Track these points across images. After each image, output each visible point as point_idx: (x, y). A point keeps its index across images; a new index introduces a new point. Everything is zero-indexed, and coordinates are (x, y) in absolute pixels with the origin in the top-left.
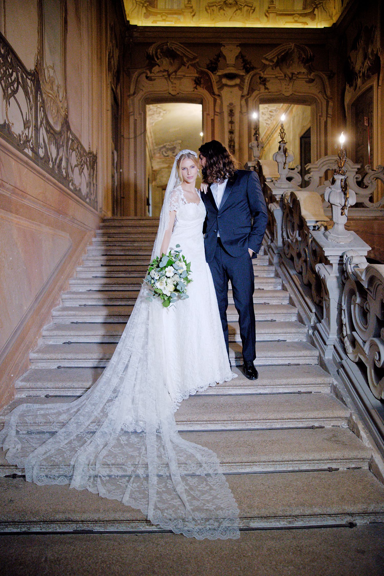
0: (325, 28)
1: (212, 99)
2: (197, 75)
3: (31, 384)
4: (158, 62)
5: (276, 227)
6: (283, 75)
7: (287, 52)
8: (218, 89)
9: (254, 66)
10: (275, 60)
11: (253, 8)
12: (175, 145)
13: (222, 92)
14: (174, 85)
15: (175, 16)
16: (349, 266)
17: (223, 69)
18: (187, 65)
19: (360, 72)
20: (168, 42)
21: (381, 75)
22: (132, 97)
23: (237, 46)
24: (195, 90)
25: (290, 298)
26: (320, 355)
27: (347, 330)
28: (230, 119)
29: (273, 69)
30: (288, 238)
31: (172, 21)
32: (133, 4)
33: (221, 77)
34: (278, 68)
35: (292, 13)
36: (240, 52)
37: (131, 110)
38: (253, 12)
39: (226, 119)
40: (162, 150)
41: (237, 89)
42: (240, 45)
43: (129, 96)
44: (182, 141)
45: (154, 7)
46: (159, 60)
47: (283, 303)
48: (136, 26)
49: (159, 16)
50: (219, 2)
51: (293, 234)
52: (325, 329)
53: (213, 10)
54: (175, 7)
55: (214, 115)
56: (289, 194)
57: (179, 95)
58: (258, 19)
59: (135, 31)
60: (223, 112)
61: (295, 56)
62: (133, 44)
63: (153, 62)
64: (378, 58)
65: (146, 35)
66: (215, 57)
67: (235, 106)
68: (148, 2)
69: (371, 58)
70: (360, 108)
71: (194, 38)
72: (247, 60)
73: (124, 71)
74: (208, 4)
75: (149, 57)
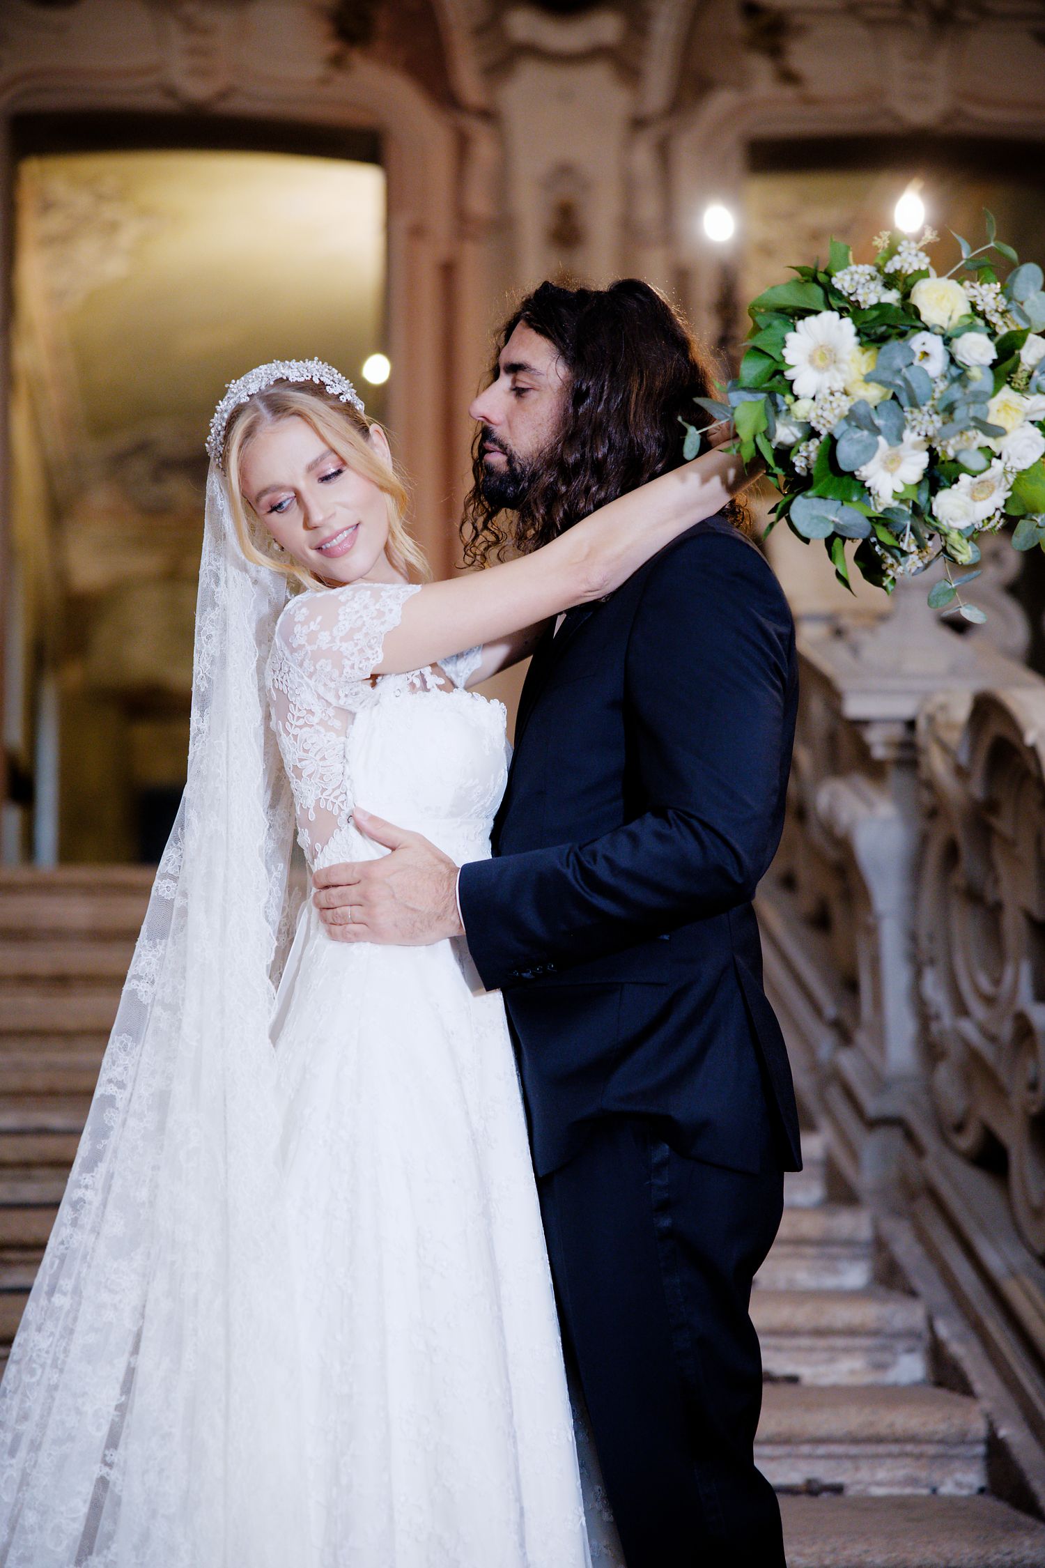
1: (446, 134)
5: (872, 932)
8: (484, 72)
13: (505, 93)
24: (338, 75)
25: (996, 1451)
30: (961, 1009)
33: (501, 2)
41: (597, 79)
47: (947, 1489)
51: (997, 982)
55: (459, 234)
56: (961, 711)
60: (513, 220)
67: (587, 184)
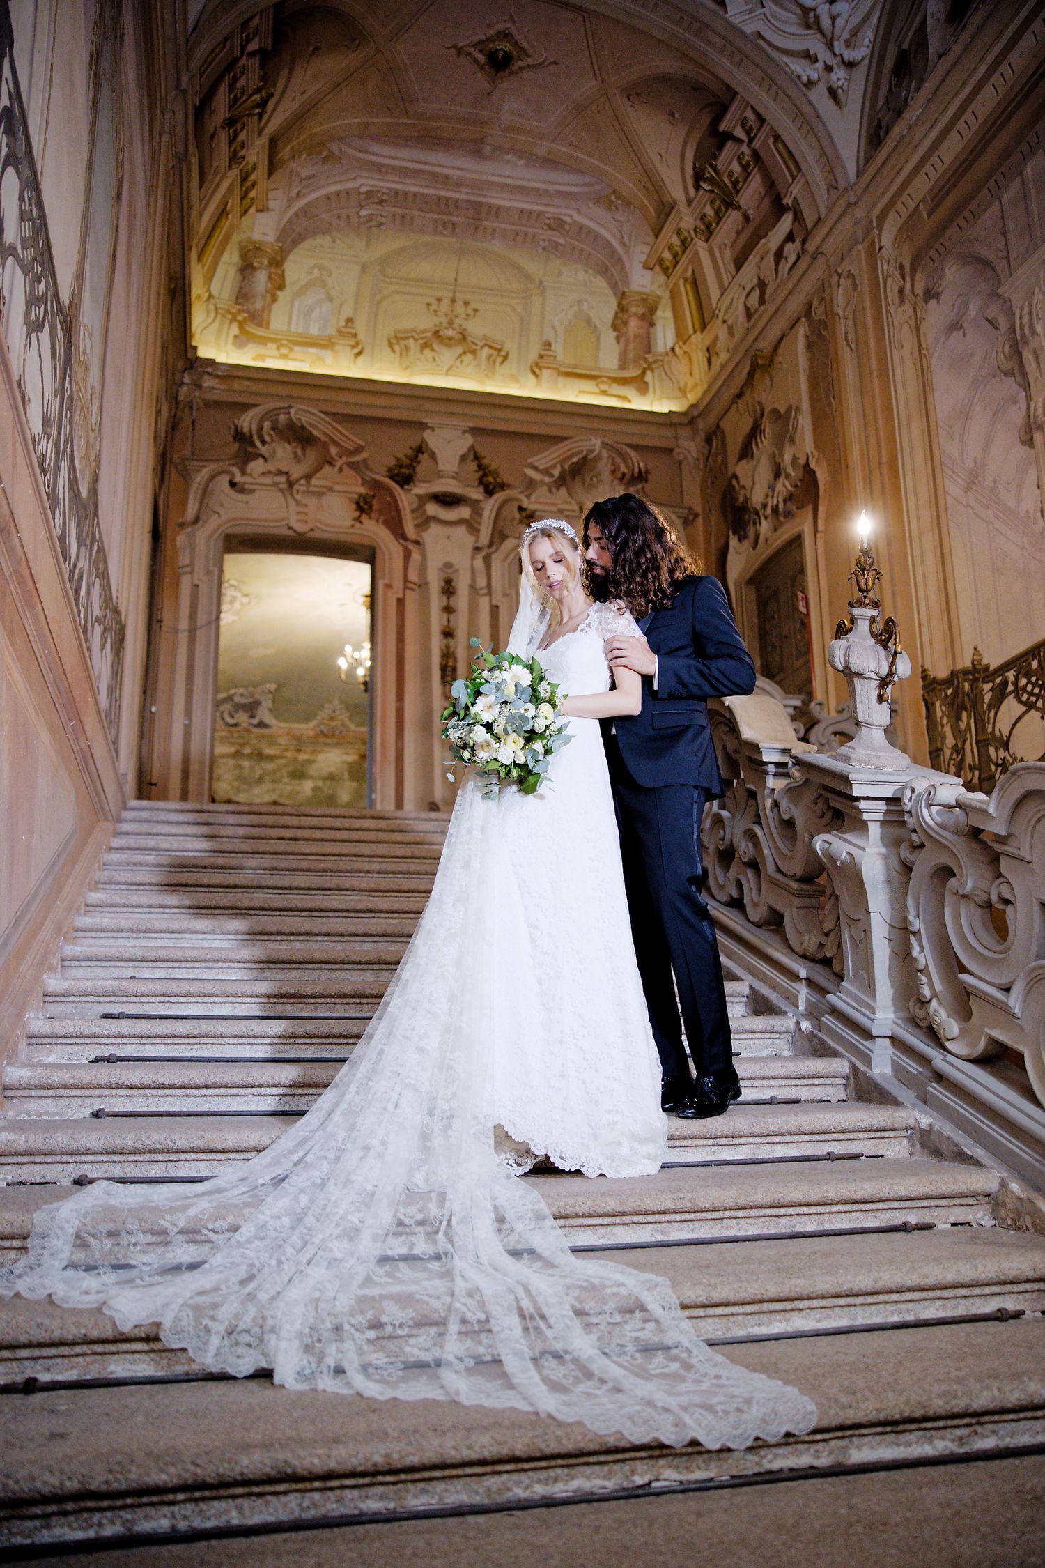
0: (670, 412)
1: (401, 550)
2: (363, 490)
3: (32, 1137)
4: (263, 450)
6: (576, 507)
7: (585, 458)
8: (416, 526)
9: (506, 480)
10: (556, 472)
11: (503, 353)
12: (257, 697)
13: (425, 535)
14: (301, 509)
15: (313, 350)
16: (925, 812)
17: (429, 482)
18: (339, 464)
19: (765, 506)
20: (290, 407)
21: (821, 508)
22: (189, 530)
23: (464, 432)
24: (357, 524)
26: (854, 1068)
27: (933, 983)
28: (445, 603)
29: (550, 491)
31: (302, 361)
32: (208, 312)
33: (423, 499)
34: (563, 490)
35: (594, 373)
36: (472, 447)
37: (184, 559)
38: (502, 363)
39: (436, 601)
40: (221, 709)
41: (462, 530)
42: (474, 431)
43: (182, 525)
44: (280, 686)
45: (260, 325)
46: (267, 447)
48: (212, 362)
49: (272, 346)
50: (422, 332)
52: (858, 1000)
53: (407, 348)
54: (314, 330)
55: (405, 588)
57: (311, 534)
58: (515, 379)
59: (209, 374)
60: (427, 584)
61: (604, 467)
62: (201, 404)
63: (250, 449)
64: (809, 473)
65: (236, 385)
66: (409, 452)
67: (457, 571)
68: (247, 311)
69: (793, 474)
70: (768, 587)
71: (356, 404)
72: (488, 467)
73: (172, 463)
74: (396, 332)
75: (240, 437)
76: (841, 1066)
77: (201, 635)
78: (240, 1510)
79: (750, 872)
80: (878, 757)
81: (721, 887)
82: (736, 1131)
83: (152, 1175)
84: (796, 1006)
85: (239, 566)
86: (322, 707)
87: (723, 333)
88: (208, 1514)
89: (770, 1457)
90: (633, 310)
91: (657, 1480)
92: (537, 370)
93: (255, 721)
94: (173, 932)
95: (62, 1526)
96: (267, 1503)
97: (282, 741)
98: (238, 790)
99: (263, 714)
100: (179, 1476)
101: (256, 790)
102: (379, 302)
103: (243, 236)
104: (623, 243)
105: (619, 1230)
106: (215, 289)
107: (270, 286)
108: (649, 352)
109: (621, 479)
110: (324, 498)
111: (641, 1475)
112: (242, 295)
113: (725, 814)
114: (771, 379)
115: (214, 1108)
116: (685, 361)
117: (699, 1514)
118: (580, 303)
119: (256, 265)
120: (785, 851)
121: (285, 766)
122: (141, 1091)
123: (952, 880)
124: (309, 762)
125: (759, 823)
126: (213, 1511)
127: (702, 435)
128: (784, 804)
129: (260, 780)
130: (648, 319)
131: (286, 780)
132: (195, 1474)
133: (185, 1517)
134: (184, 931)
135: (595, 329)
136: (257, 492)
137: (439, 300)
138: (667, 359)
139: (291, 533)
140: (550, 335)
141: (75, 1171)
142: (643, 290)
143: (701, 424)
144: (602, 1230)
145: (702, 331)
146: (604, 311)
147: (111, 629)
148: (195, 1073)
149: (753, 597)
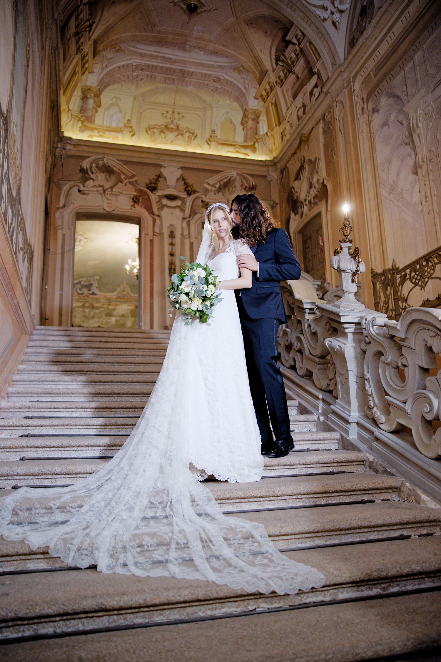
0: (266, 160)
1: (152, 219)
2: (135, 193)
4: (92, 176)
6: (226, 201)
7: (230, 180)
8: (158, 209)
9: (197, 189)
10: (217, 186)
11: (195, 135)
12: (91, 282)
14: (110, 202)
15: (114, 133)
16: (371, 328)
17: (163, 190)
19: (305, 200)
20: (104, 158)
21: (329, 201)
22: (61, 210)
23: (178, 169)
24: (133, 208)
26: (342, 436)
27: (374, 400)
28: (170, 242)
29: (215, 194)
31: (109, 138)
32: (68, 117)
33: (161, 197)
34: (221, 193)
35: (233, 143)
36: (182, 175)
37: (59, 223)
38: (194, 139)
39: (167, 240)
40: (76, 287)
41: (178, 210)
42: (182, 168)
43: (58, 209)
44: (101, 277)
45: (91, 122)
46: (94, 175)
48: (70, 138)
49: (96, 131)
50: (160, 126)
52: (343, 408)
53: (154, 132)
54: (114, 125)
55: (154, 235)
57: (114, 212)
58: (200, 146)
59: (68, 143)
60: (163, 233)
61: (238, 183)
62: (66, 156)
63: (87, 176)
64: (324, 186)
65: (80, 148)
66: (155, 177)
67: (175, 228)
68: (85, 117)
69: (317, 186)
70: (307, 235)
71: (132, 157)
72: (188, 183)
73: (53, 181)
74: (149, 125)
75: (82, 170)
76: (336, 435)
77: (66, 255)
78: (83, 624)
79: (298, 354)
80: (351, 306)
81: (287, 361)
82: (292, 463)
83: (46, 484)
84: (318, 410)
85: (83, 226)
86: (119, 286)
87: (288, 127)
88: (69, 626)
89: (305, 597)
90: (250, 116)
91: (258, 608)
92: (209, 142)
93: (91, 292)
94: (55, 382)
95: (7, 632)
96: (95, 621)
97: (102, 300)
98: (84, 321)
99: (94, 289)
100: (57, 610)
101: (91, 322)
102: (142, 113)
103: (83, 84)
104: (245, 88)
105: (243, 505)
106: (71, 107)
107: (94, 105)
108: (257, 134)
109: (245, 189)
110: (119, 197)
111: (252, 606)
112: (83, 110)
113: (288, 330)
114: (308, 146)
115: (72, 456)
116: (272, 138)
117: (276, 622)
118: (227, 113)
119: (88, 96)
120: (313, 345)
121: (104, 311)
122: (41, 449)
123: (383, 357)
124: (114, 309)
125: (302, 334)
126: (71, 625)
127: (279, 170)
128: (313, 326)
129: (93, 317)
130: (256, 120)
131: (104, 317)
132: (64, 609)
133: (60, 627)
134: (60, 381)
135: (234, 125)
136: (90, 195)
137: (167, 112)
138: (264, 138)
139: (105, 212)
140: (214, 128)
141: (13, 483)
142: (254, 108)
143: (279, 165)
144: (236, 505)
145: (279, 126)
146: (238, 117)
147: (27, 253)
148: (64, 441)
149: (301, 238)
